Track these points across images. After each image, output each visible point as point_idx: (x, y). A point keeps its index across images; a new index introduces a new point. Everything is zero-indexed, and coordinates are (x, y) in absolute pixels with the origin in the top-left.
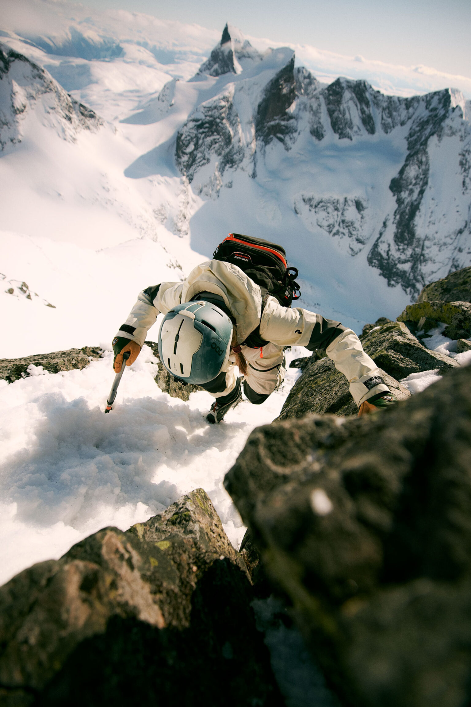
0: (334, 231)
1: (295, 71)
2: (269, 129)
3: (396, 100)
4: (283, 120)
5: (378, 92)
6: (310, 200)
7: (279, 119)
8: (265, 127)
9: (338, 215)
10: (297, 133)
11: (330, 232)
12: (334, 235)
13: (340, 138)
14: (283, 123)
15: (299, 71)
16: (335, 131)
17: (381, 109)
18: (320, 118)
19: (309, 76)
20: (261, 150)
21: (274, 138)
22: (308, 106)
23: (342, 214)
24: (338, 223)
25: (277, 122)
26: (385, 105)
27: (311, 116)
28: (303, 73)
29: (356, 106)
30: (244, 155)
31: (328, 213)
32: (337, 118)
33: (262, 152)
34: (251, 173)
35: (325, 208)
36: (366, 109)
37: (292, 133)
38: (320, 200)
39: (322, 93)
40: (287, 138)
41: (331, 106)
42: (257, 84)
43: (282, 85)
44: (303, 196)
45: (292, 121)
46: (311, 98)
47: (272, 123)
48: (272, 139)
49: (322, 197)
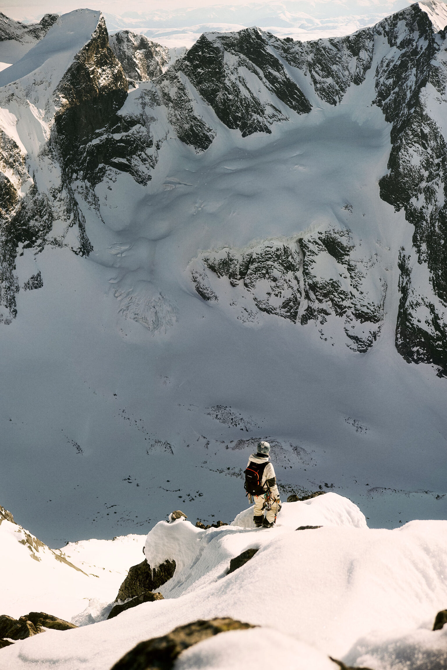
0: (302, 311)
1: (112, 43)
2: (90, 153)
3: (328, 45)
4: (117, 131)
5: (289, 40)
6: (226, 264)
7: (107, 131)
8: (82, 153)
9: (296, 278)
10: (154, 147)
11: (293, 317)
12: (304, 320)
13: (244, 135)
14: (117, 136)
15: (119, 39)
16: (231, 125)
17: (305, 67)
18: (191, 110)
19: (143, 44)
20: (86, 198)
21: (107, 167)
22: (160, 94)
23: (306, 273)
24: (304, 294)
25: (105, 136)
26: (310, 58)
27: (172, 111)
28: (129, 40)
29: (257, 73)
30: (51, 214)
31: (275, 280)
32: (226, 101)
33: (90, 199)
34: (77, 245)
35: (264, 273)
36: (276, 73)
37: (143, 149)
38: (247, 259)
39: (179, 66)
40: (135, 161)
41: (205, 85)
42: (42, 82)
43: (93, 72)
44: (206, 260)
45: (134, 129)
46: (160, 82)
48: (103, 171)
49: (249, 251)
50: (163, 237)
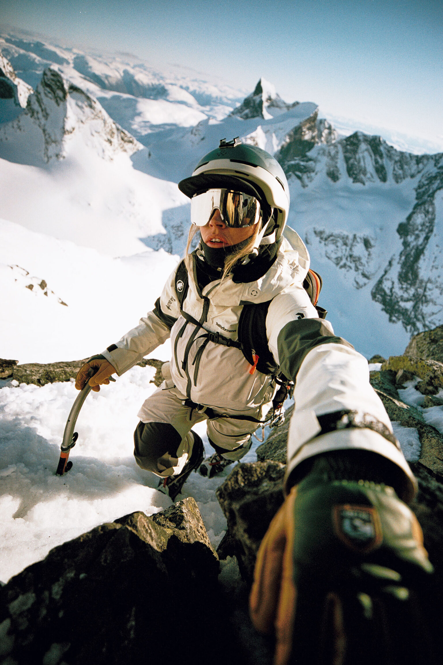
0: (342, 263)
1: (317, 122)
2: (289, 166)
3: (408, 156)
4: (303, 161)
5: (392, 147)
6: (321, 233)
7: (299, 160)
8: (285, 165)
9: (346, 250)
10: (315, 173)
11: (337, 264)
12: (341, 267)
13: (354, 182)
14: (302, 163)
15: (322, 122)
16: (350, 175)
17: (393, 162)
18: (336, 163)
19: (330, 128)
21: (293, 175)
22: (327, 151)
23: (351, 249)
24: (346, 257)
25: (297, 162)
26: (397, 158)
27: (329, 161)
28: (324, 124)
29: (371, 156)
31: (337, 247)
32: (353, 165)
35: (335, 242)
36: (379, 160)
37: (310, 172)
38: (330, 234)
39: (340, 142)
40: (305, 177)
41: (348, 155)
42: (282, 129)
43: (305, 132)
44: (314, 228)
45: (311, 163)
46: (329, 146)
47: (293, 162)
48: (290, 176)
49: (332, 231)
50: (302, 212)
